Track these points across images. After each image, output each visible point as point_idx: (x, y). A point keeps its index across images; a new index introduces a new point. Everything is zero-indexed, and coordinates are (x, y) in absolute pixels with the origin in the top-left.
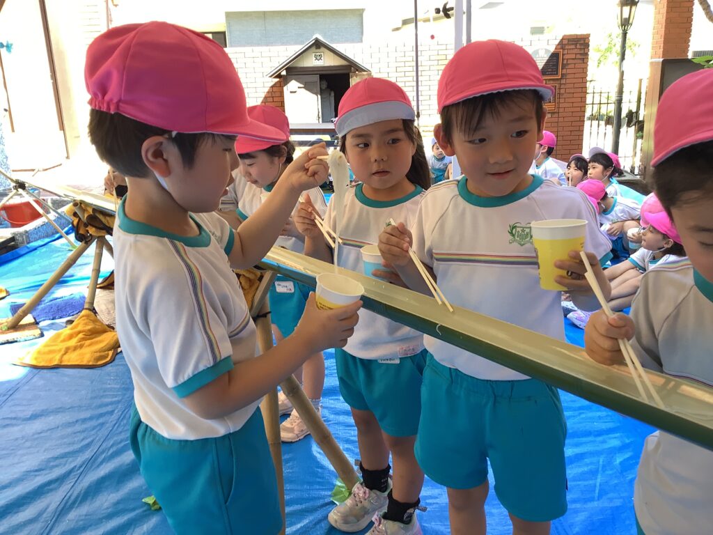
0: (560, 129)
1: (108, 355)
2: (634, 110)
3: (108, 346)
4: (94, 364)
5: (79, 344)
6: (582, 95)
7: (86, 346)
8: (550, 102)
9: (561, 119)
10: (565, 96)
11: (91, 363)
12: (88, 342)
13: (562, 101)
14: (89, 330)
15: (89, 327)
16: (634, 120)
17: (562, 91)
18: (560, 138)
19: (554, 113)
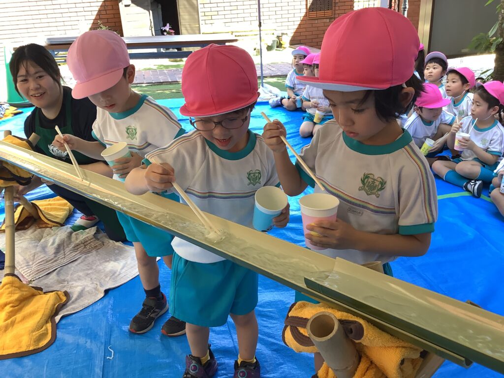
1: (47, 330)
3: (45, 318)
4: (35, 347)
5: (9, 321)
6: (350, 3)
7: (19, 322)
8: (328, 10)
10: (339, 4)
11: (31, 348)
12: (19, 316)
13: (337, 8)
14: (17, 300)
15: (16, 296)
17: (337, 1)
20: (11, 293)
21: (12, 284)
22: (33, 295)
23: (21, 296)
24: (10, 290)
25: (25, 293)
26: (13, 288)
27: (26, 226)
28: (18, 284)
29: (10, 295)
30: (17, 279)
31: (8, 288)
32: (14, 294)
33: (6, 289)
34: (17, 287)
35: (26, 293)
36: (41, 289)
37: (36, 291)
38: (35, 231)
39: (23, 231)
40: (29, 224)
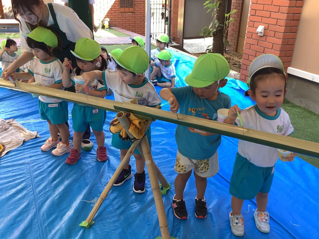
0: (136, 20)
2: (164, 12)
6: (143, 5)
8: (131, 8)
9: (136, 16)
10: (137, 5)
13: (136, 7)
16: (164, 16)
17: (136, 3)
18: (136, 24)
19: (133, 12)
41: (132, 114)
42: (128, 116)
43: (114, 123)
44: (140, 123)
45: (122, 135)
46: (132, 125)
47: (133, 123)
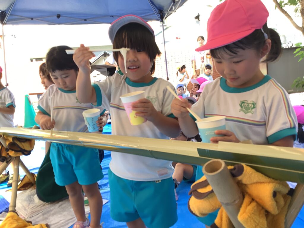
15: (14, 226)
20: (12, 223)
21: (12, 217)
22: (26, 226)
23: (17, 226)
24: (11, 221)
25: (20, 224)
26: (13, 220)
27: (27, 188)
28: (16, 217)
29: (10, 224)
30: (16, 214)
31: (10, 220)
32: (13, 224)
33: (8, 221)
34: (15, 220)
35: (22, 224)
36: (31, 222)
37: (28, 223)
38: (32, 190)
39: (24, 191)
40: (29, 187)
41: (247, 169)
42: (235, 173)
43: (200, 191)
44: (275, 194)
45: (221, 225)
46: (247, 200)
47: (250, 195)
